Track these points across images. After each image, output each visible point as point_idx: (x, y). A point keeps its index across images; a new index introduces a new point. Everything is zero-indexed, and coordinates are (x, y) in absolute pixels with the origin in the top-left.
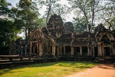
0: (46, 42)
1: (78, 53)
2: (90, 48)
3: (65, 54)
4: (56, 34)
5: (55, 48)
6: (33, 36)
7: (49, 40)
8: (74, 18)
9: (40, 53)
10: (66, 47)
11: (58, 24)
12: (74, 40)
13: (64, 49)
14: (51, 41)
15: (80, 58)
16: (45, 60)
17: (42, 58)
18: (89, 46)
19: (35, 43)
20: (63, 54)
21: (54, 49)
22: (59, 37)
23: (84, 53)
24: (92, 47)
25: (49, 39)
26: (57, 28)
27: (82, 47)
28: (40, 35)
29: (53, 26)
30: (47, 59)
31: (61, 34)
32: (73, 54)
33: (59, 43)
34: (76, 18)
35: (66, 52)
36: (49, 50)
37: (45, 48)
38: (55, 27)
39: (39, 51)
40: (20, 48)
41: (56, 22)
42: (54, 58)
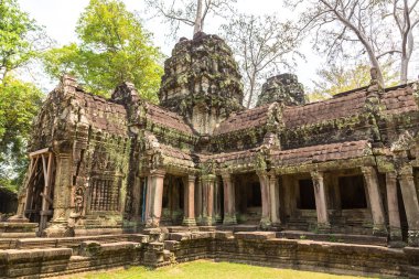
0: (112, 153)
2: (382, 178)
3: (234, 220)
4: (191, 117)
6: (40, 125)
7: (135, 144)
9: (57, 214)
11: (203, 70)
14: (144, 148)
18: (375, 167)
19: (40, 157)
20: (220, 221)
21: (154, 190)
22: (210, 131)
23: (344, 212)
24: (397, 166)
25: (136, 136)
26: (197, 90)
27: (326, 174)
28: (65, 111)
29: (181, 79)
31: (218, 115)
32: (275, 219)
33: (196, 159)
36: (130, 194)
37: (101, 183)
38: (190, 85)
41: (196, 62)
42: (145, 241)
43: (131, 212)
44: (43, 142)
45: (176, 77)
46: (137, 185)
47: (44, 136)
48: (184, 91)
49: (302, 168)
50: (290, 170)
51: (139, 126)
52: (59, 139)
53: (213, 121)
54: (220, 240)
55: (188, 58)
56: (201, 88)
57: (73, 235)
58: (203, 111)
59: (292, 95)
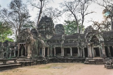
0: (36, 44)
1: (68, 54)
2: (80, 49)
3: (56, 56)
4: (46, 35)
5: (45, 49)
6: (21, 38)
7: (39, 42)
8: (65, 21)
9: (28, 55)
10: (56, 48)
11: (48, 25)
12: (64, 41)
13: (55, 50)
14: (41, 42)
15: (71, 59)
16: (33, 62)
17: (30, 60)
18: (79, 47)
19: (23, 44)
20: (53, 56)
21: (44, 51)
22: (50, 38)
23: (74, 54)
24: (82, 47)
25: (39, 40)
26: (47, 29)
27: (72, 48)
28: (29, 36)
29: (44, 27)
30: (36, 61)
31: (51, 35)
32: (64, 55)
33: (49, 44)
34: (67, 21)
35: (56, 54)
36: (38, 51)
37: (34, 49)
39: (27, 53)
40: (9, 50)
41: (47, 23)
42: (44, 59)
43: (38, 55)
44: (23, 41)
45: (42, 26)
46: (39, 50)
47: (23, 40)
48: (44, 30)
49: (68, 47)
50: (66, 47)
51: (40, 38)
52: (29, 41)
54: (54, 59)
55: (45, 22)
56: (48, 29)
57: (31, 59)
58: (49, 34)
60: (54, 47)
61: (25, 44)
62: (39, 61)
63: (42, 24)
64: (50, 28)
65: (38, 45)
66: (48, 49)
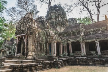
0: (42, 36)
1: (92, 52)
3: (72, 54)
4: (57, 27)
5: (56, 44)
6: (20, 27)
7: (47, 34)
9: (30, 53)
13: (71, 47)
14: (50, 35)
16: (36, 65)
19: (22, 36)
20: (69, 55)
21: (54, 46)
22: (62, 31)
25: (47, 31)
26: (57, 20)
29: (53, 17)
31: (63, 27)
32: (85, 54)
33: (61, 38)
35: (73, 52)
36: (46, 48)
37: (40, 44)
38: (55, 19)
41: (56, 12)
42: (55, 60)
43: (47, 53)
44: (22, 32)
45: (51, 16)
46: (48, 45)
47: (22, 30)
48: (54, 20)
49: (93, 40)
50: (89, 41)
51: (47, 28)
52: (30, 31)
53: (62, 28)
54: (71, 60)
55: (54, 11)
56: (59, 19)
59: (75, 23)
60: (70, 42)
61: (25, 36)
62: (47, 64)
63: (50, 14)
64: (61, 18)
65: (46, 38)
66: (61, 45)
